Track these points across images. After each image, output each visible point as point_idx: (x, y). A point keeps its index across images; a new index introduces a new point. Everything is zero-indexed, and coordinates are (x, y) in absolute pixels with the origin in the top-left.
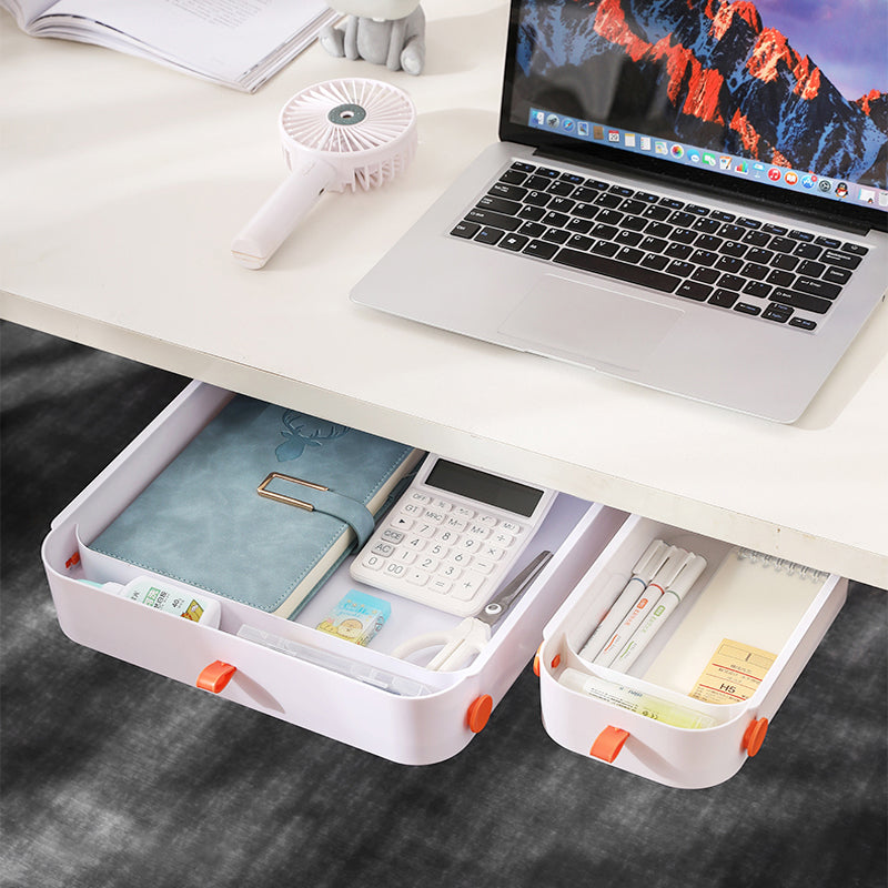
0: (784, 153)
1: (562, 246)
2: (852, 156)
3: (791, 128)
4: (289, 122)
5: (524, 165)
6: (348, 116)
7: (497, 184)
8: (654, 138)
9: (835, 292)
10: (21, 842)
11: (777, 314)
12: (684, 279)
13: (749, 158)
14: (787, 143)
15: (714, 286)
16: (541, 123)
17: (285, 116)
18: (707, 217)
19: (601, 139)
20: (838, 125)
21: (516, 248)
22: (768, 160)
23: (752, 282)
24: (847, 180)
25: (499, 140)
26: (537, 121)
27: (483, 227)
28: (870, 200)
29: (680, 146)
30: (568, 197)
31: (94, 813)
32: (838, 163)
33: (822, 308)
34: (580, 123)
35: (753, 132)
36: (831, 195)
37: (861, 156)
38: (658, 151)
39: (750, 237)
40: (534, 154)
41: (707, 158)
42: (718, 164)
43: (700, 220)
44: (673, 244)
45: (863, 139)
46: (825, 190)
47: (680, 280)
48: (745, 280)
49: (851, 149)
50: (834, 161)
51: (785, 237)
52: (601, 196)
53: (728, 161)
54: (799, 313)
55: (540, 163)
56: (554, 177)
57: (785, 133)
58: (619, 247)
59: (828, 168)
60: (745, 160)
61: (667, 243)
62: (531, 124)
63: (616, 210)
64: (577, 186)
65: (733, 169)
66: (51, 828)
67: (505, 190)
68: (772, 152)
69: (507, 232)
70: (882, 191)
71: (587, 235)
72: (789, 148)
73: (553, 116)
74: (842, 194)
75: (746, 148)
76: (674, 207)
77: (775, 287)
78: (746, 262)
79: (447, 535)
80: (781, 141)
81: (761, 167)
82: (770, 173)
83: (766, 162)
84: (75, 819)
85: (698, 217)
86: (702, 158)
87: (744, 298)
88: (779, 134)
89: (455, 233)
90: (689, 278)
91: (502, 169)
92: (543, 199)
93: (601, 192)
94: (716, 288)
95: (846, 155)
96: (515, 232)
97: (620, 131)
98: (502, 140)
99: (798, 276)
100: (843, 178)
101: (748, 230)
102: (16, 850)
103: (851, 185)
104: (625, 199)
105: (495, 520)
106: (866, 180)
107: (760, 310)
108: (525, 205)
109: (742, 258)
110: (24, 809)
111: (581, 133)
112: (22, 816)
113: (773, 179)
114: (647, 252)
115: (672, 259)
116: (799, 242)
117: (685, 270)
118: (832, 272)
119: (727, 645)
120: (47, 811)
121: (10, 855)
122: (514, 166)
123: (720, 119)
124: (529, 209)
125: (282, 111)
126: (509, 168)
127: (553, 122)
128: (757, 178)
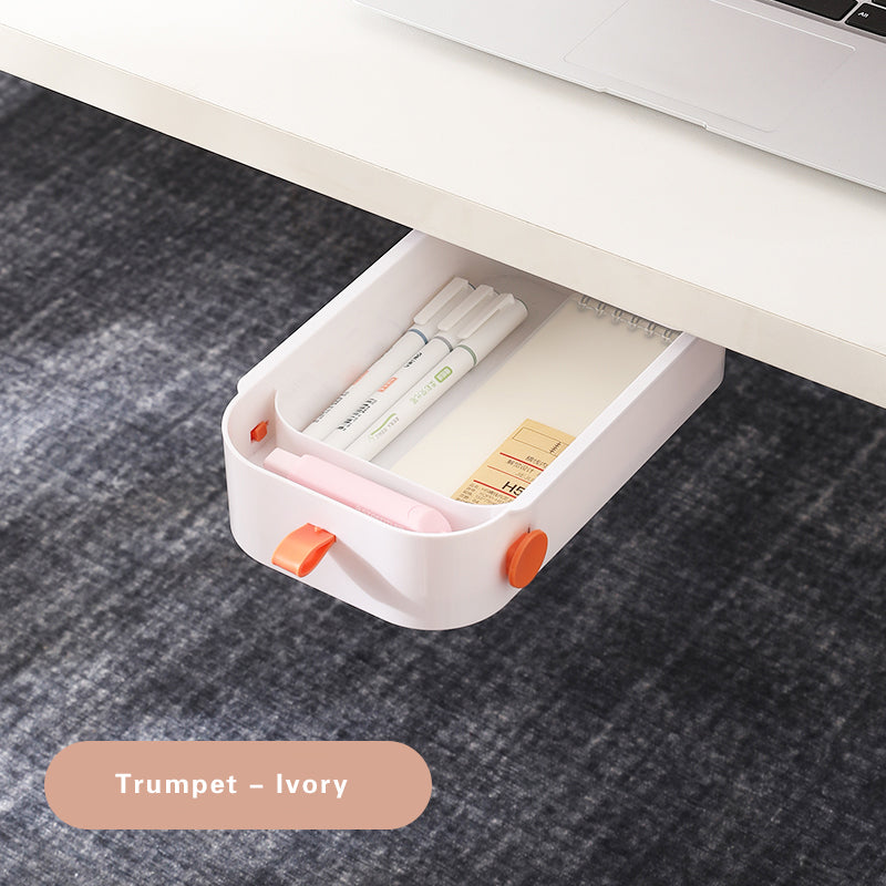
119: (529, 427)
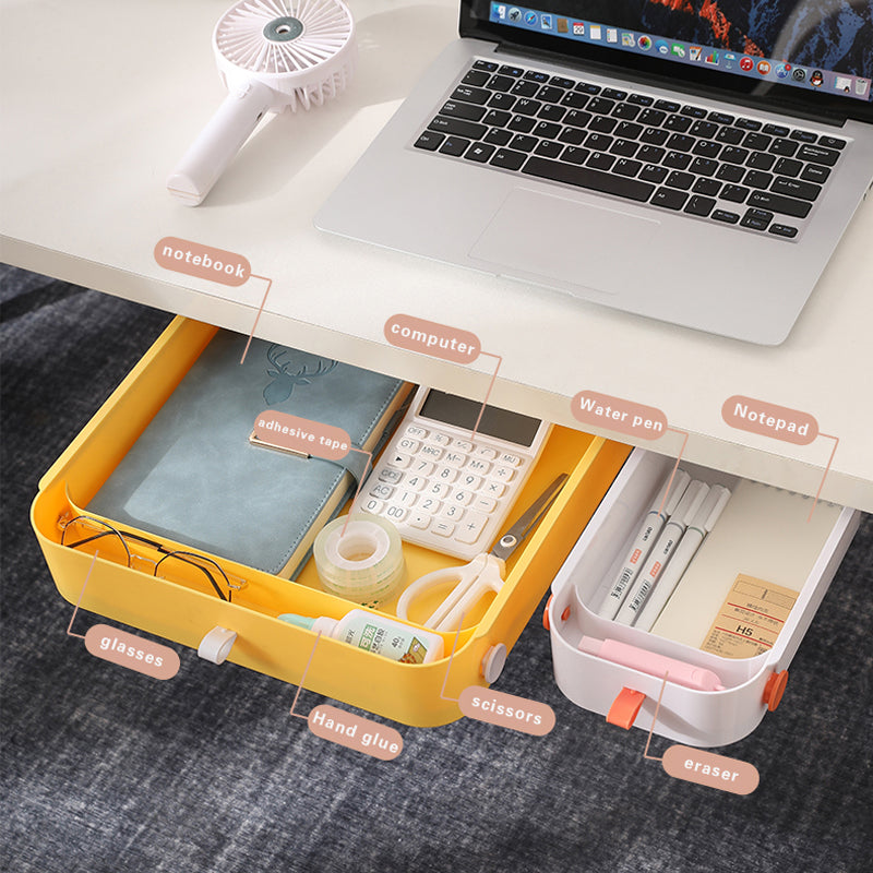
0: (756, 41)
1: (531, 155)
2: (828, 42)
3: (764, 14)
4: (224, 39)
5: (487, 63)
6: (285, 31)
7: (460, 87)
8: (621, 30)
9: (814, 193)
10: (41, 762)
11: (756, 221)
12: (658, 186)
13: (720, 47)
14: (759, 30)
15: (689, 191)
16: (502, 17)
17: (219, 33)
18: (678, 113)
19: (566, 32)
20: (812, 9)
21: (482, 159)
22: (739, 49)
23: (728, 185)
24: (823, 68)
25: (459, 37)
26: (499, 15)
27: (448, 136)
28: (847, 88)
29: (648, 38)
30: (533, 99)
31: (112, 728)
32: (812, 50)
33: (803, 212)
34: (544, 15)
35: (724, 20)
36: (806, 85)
37: (837, 41)
38: (624, 43)
39: (723, 134)
40: (496, 51)
41: (676, 49)
42: (687, 55)
43: (670, 117)
44: (645, 147)
45: (839, 24)
46: (800, 79)
47: (654, 187)
48: (721, 184)
49: (826, 34)
50: (808, 48)
51: (760, 132)
52: (568, 96)
53: (698, 51)
54: (779, 219)
55: (504, 61)
56: (518, 76)
57: (758, 19)
58: (589, 152)
59: (802, 55)
60: (715, 50)
61: (639, 145)
62: (492, 19)
63: (583, 110)
64: (542, 85)
65: (703, 58)
66: (71, 745)
67: (468, 92)
68: (744, 40)
69: (473, 142)
70: (859, 78)
71: (555, 141)
72: (762, 36)
73: (514, 10)
74: (817, 82)
75: (717, 36)
76: (642, 104)
77: (752, 190)
78: (721, 163)
79: (446, 472)
80: (753, 29)
81: (732, 57)
82: (743, 63)
83: (737, 51)
84: (94, 735)
85: (669, 114)
86: (670, 49)
87: (722, 205)
88: (751, 21)
89: (419, 144)
90: (663, 185)
91: (465, 69)
92: (506, 102)
93: (567, 91)
94: (692, 194)
95: (822, 41)
96: (481, 141)
97: (585, 22)
98: (462, 36)
99: (776, 176)
100: (818, 66)
101: (721, 126)
102: (37, 770)
103: (826, 73)
104: (592, 97)
105: (494, 453)
106: (842, 68)
107: (739, 217)
108: (489, 109)
109: (716, 159)
110: (42, 727)
111: (544, 27)
112: (41, 733)
113: (746, 69)
114: (618, 157)
115: (645, 163)
116: (774, 138)
117: (658, 175)
118: (811, 170)
120: (65, 727)
121: (31, 776)
122: (476, 65)
123: (689, 7)
124: (494, 113)
125: (216, 27)
126: (471, 68)
127: (514, 16)
128: (728, 68)
